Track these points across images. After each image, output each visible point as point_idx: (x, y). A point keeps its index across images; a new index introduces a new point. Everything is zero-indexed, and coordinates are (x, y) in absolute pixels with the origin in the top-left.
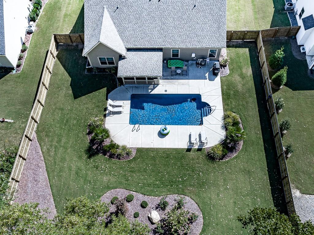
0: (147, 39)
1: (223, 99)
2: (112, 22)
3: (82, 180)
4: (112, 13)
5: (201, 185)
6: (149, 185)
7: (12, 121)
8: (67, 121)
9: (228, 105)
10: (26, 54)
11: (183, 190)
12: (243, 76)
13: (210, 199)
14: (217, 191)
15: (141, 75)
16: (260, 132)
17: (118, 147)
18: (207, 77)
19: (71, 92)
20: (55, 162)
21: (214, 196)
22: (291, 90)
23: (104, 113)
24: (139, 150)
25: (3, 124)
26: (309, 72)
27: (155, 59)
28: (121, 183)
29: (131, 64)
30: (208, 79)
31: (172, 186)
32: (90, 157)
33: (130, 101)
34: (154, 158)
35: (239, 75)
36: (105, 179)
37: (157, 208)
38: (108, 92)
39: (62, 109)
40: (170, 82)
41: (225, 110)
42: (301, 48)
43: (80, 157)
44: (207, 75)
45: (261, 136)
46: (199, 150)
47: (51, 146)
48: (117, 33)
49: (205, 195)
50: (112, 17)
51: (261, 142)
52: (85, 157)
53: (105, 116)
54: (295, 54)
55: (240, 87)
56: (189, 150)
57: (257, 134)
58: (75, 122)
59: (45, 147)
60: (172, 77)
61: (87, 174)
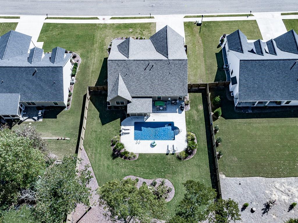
0: (143, 91)
1: (186, 124)
2: (123, 82)
3: (111, 171)
4: (124, 77)
5: (174, 173)
6: (146, 174)
7: (69, 139)
8: (99, 139)
9: (189, 128)
10: (71, 98)
11: (164, 176)
12: (198, 111)
13: (179, 180)
14: (182, 176)
15: (140, 112)
16: (206, 144)
17: (129, 153)
18: (178, 112)
19: (100, 121)
20: (96, 162)
21: (180, 179)
22: (224, 119)
23: (120, 134)
24: (140, 155)
25: (65, 141)
26: (235, 108)
27: (148, 103)
28: (131, 173)
29: (134, 106)
31: (158, 174)
32: (114, 159)
33: (134, 126)
34: (148, 159)
35: (195, 110)
36: (123, 171)
37: (151, 185)
38: (121, 121)
39: (96, 132)
40: (156, 115)
41: (187, 131)
42: (231, 93)
43: (108, 159)
44: (177, 110)
45: (207, 146)
46: (173, 154)
47: (92, 153)
48: (126, 88)
49: (176, 178)
50: (123, 79)
51: (207, 149)
52: (111, 159)
53: (120, 135)
54: (228, 97)
55: (196, 118)
56: (167, 154)
57: (205, 145)
58: (104, 139)
59: (89, 154)
60: (157, 112)
61: (113, 168)
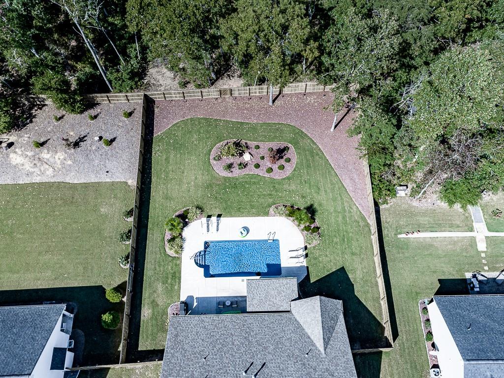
2: (312, 338)
4: (313, 348)
7: (399, 236)
9: (176, 265)
12: (154, 304)
18: (195, 300)
19: (350, 276)
23: (307, 251)
24: (267, 214)
27: (255, 301)
28: (279, 184)
29: (283, 294)
30: (195, 298)
33: (282, 266)
34: (252, 207)
35: (158, 305)
36: (293, 187)
37: (246, 164)
38: (308, 277)
41: (179, 259)
42: (73, 346)
44: (195, 304)
46: (209, 216)
47: (350, 212)
50: (314, 345)
53: (306, 248)
57: (152, 234)
